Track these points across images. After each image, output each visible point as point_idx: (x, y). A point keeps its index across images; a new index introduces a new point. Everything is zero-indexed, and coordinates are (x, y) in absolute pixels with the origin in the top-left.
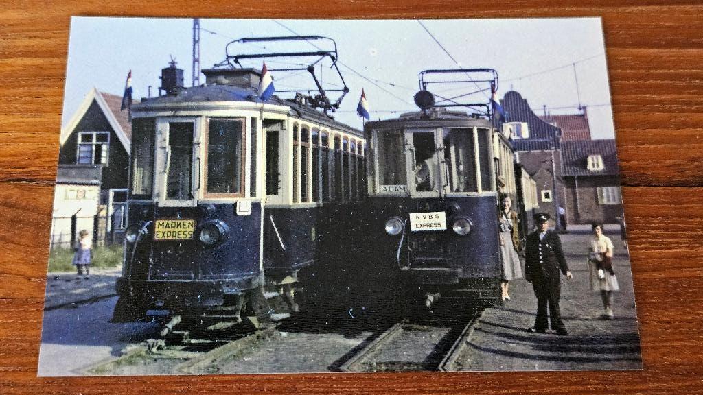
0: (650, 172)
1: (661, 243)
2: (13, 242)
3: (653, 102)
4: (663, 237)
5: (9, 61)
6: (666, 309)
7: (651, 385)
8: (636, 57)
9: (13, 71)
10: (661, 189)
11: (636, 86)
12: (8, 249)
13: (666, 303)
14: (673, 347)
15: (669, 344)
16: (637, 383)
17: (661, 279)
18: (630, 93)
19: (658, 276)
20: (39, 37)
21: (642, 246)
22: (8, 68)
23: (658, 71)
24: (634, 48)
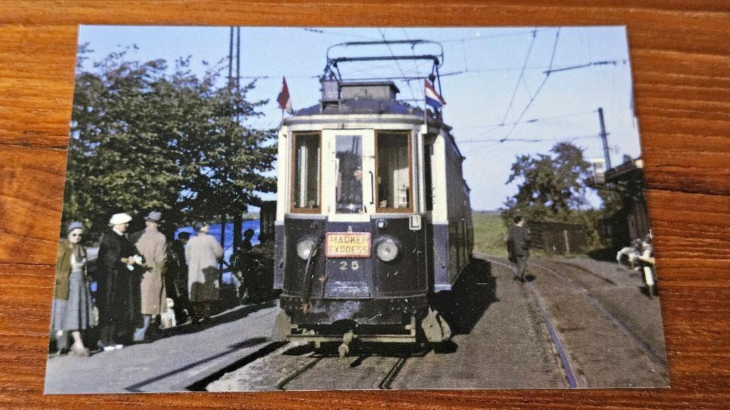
0: (708, 180)
1: (715, 252)
2: (54, 209)
3: (716, 109)
4: (717, 245)
5: (62, 28)
6: (717, 319)
7: (698, 395)
8: (700, 62)
9: (64, 38)
10: (718, 198)
11: (700, 93)
12: (49, 215)
13: (717, 313)
14: (723, 358)
15: (718, 355)
16: (684, 392)
17: (714, 289)
18: (693, 99)
19: (711, 285)
20: (92, 7)
21: (696, 254)
22: (61, 36)
23: (723, 79)
24: (700, 53)
